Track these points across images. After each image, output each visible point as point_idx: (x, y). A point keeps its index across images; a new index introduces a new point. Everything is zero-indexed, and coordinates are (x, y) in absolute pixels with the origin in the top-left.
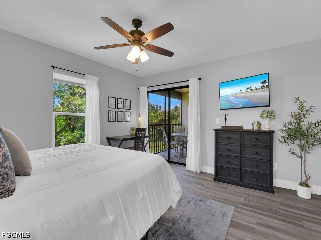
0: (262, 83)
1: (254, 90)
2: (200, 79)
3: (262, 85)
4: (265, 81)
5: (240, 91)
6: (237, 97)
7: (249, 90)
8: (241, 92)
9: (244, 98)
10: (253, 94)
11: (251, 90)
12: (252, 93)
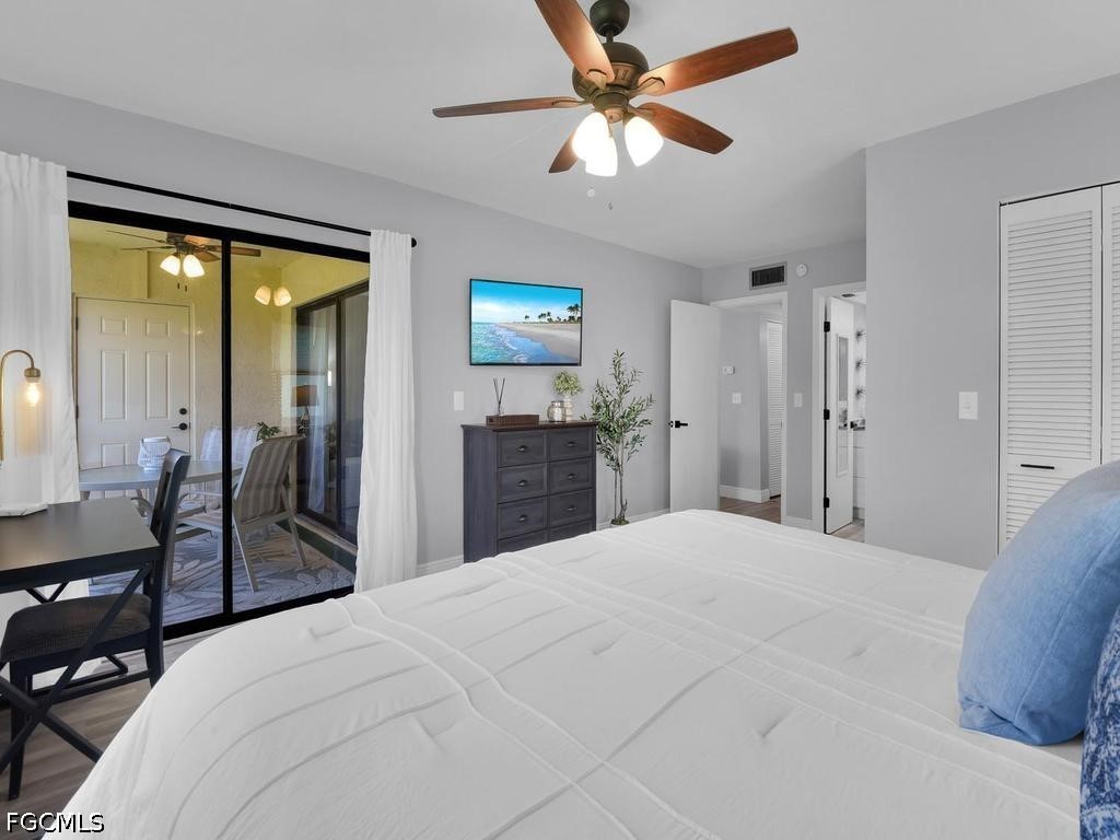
0: (571, 309)
1: (557, 322)
2: (414, 243)
3: (571, 314)
4: (577, 306)
5: (527, 317)
6: (519, 334)
7: (545, 320)
8: (528, 320)
9: (532, 338)
10: (552, 332)
11: (550, 320)
12: (549, 328)
